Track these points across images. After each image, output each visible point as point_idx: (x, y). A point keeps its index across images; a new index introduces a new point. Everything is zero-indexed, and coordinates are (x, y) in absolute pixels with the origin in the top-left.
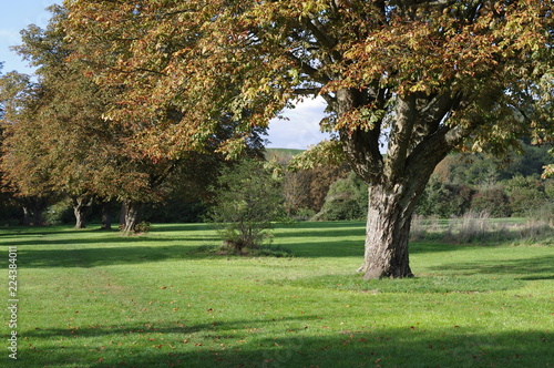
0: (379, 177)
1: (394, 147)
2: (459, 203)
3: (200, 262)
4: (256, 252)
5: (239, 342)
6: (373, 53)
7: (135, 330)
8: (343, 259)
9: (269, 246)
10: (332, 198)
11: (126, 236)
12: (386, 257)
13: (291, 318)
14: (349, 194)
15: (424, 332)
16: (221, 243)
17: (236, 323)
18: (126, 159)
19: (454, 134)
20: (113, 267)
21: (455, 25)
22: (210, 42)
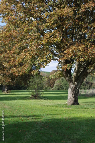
0: (71, 81)
1: (75, 73)
2: (89, 86)
3: (26, 100)
4: (39, 98)
5: (41, 120)
6: (71, 52)
7: (15, 117)
8: (61, 100)
9: (42, 97)
10: (56, 85)
11: (5, 94)
12: (73, 100)
13: (52, 114)
14: (60, 83)
15: (84, 118)
16: (30, 96)
17: (39, 115)
18: (5, 74)
19: (89, 70)
20: (4, 101)
21: (90, 45)
22: (31, 48)
